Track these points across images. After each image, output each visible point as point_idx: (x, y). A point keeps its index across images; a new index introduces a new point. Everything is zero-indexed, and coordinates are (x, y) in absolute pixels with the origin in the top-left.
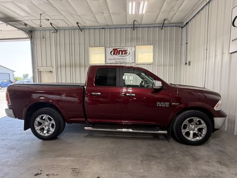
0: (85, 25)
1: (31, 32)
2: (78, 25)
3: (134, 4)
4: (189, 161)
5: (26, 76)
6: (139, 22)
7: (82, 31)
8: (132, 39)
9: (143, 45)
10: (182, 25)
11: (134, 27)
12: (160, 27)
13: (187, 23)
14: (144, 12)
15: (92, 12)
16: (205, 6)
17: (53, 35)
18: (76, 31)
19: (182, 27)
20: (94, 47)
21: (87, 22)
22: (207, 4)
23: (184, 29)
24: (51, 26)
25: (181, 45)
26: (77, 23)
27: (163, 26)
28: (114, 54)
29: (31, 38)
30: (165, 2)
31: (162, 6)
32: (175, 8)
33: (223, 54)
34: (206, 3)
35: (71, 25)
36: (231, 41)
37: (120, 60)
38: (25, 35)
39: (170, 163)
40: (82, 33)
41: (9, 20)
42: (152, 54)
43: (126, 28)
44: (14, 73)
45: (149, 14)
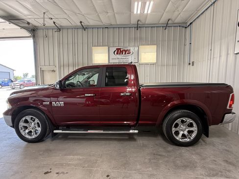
0: (88, 24)
1: (33, 31)
2: (82, 25)
3: (140, 3)
4: (196, 160)
5: (26, 75)
6: (143, 22)
7: (85, 30)
8: (135, 39)
9: (147, 45)
10: (186, 25)
11: (138, 27)
12: (164, 27)
13: (191, 24)
14: (149, 12)
15: (96, 11)
16: (209, 7)
17: (56, 34)
18: (79, 30)
19: (186, 28)
20: (98, 46)
21: (90, 21)
22: (212, 5)
23: (188, 29)
24: (54, 25)
25: (185, 45)
26: (81, 22)
27: (166, 26)
28: (117, 54)
29: (34, 37)
30: (171, 2)
31: (167, 6)
32: (180, 9)
33: (228, 54)
34: (211, 3)
35: (74, 24)
36: (237, 42)
37: (123, 60)
38: (27, 34)
39: (178, 162)
40: (85, 33)
41: (11, 18)
42: (156, 53)
43: (129, 27)
44: (14, 72)
45: (154, 13)
